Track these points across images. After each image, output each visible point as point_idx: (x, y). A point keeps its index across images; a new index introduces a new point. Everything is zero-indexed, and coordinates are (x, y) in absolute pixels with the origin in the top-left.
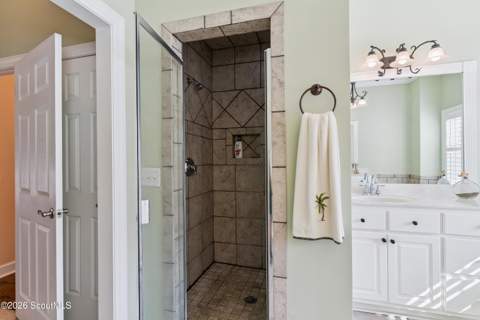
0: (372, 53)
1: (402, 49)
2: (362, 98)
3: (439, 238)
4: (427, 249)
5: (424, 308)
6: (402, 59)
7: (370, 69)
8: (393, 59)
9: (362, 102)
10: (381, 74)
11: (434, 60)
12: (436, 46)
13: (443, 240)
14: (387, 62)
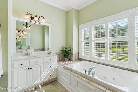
0: (27, 14)
1: (36, 16)
2: (29, 27)
3: (42, 64)
4: (40, 68)
5: (38, 83)
6: (36, 19)
7: (28, 19)
8: (34, 18)
9: (29, 28)
10: (31, 21)
11: (44, 21)
12: (43, 18)
13: (43, 65)
14: (32, 18)
